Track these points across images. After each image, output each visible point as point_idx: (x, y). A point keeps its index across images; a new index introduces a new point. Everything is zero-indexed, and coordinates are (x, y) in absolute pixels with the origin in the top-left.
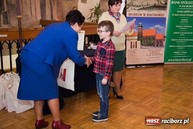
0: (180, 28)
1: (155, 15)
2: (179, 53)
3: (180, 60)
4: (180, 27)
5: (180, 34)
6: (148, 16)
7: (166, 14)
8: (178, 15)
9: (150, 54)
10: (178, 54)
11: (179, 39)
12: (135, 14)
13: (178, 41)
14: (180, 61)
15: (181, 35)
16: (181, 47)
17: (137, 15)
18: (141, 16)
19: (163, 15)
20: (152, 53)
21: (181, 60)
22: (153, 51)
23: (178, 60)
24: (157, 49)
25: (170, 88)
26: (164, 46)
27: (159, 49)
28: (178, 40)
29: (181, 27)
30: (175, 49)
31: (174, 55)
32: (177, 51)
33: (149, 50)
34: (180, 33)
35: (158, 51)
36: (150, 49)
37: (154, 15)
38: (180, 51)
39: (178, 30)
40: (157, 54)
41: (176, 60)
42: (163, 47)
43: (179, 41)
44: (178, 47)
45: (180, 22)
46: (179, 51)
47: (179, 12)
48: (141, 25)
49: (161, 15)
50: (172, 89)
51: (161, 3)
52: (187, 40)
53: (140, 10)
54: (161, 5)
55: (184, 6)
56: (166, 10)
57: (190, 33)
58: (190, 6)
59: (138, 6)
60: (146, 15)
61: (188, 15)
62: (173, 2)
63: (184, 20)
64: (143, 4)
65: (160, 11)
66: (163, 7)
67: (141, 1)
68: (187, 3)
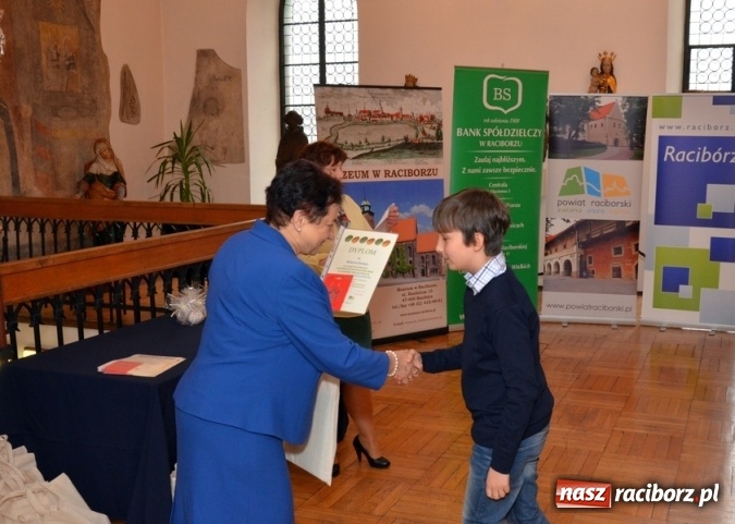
1: (411, 173)
6: (388, 179)
7: (443, 168)
8: (478, 171)
9: (404, 303)
17: (354, 175)
18: (365, 180)
19: (433, 171)
20: (408, 297)
22: (412, 291)
24: (423, 284)
26: (443, 272)
27: (430, 283)
33: (399, 290)
35: (426, 289)
36: (402, 287)
37: (407, 172)
40: (423, 301)
42: (441, 275)
47: (481, 161)
48: (367, 209)
49: (426, 173)
51: (424, 133)
52: (511, 247)
53: (360, 161)
54: (425, 141)
55: (494, 144)
56: (442, 156)
57: (518, 226)
58: (511, 143)
59: (353, 147)
60: (382, 174)
61: (506, 170)
62: (459, 132)
63: (498, 185)
64: (370, 141)
65: (425, 160)
66: (432, 147)
67: (364, 130)
68: (500, 133)
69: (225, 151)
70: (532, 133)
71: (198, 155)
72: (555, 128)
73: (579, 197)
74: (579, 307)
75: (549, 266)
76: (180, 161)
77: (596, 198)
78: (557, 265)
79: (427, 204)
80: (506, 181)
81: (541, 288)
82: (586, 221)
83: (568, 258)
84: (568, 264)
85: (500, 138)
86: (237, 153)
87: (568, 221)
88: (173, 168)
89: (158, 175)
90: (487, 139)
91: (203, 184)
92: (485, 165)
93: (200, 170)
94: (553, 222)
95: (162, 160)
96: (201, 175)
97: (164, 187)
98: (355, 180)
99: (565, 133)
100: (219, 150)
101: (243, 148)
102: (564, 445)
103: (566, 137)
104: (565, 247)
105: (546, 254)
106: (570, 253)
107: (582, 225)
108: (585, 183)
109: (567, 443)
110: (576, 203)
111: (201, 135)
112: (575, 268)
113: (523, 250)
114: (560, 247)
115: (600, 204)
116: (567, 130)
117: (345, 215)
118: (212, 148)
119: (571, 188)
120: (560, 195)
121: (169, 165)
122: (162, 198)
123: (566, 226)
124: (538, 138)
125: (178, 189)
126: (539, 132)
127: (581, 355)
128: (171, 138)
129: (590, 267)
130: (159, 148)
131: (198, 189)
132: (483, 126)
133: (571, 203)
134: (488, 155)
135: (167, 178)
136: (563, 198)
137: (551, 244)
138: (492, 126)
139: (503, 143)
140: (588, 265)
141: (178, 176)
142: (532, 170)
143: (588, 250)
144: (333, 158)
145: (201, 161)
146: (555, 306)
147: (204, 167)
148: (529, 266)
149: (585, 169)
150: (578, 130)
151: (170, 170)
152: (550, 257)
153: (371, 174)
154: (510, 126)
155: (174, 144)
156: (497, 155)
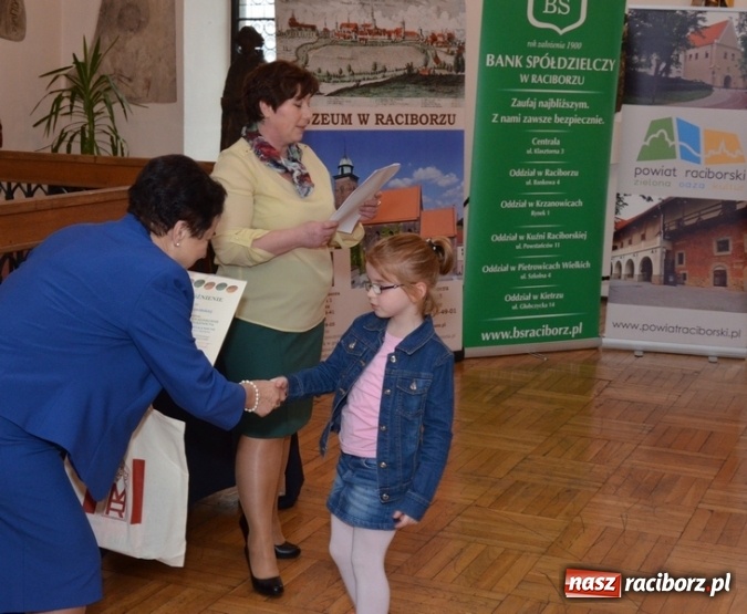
0: (528, 183)
1: (415, 119)
2: (527, 302)
3: (534, 333)
4: (527, 178)
5: (528, 209)
6: (381, 127)
7: (463, 113)
8: (517, 119)
10: (525, 307)
11: (524, 232)
12: (320, 118)
13: (522, 242)
14: (535, 340)
15: (533, 213)
16: (537, 272)
17: (329, 119)
18: (346, 127)
19: (450, 118)
21: (540, 333)
23: (524, 334)
25: (524, 483)
26: (459, 270)
28: (522, 238)
29: (532, 178)
30: (511, 282)
31: (507, 309)
32: (522, 292)
34: (531, 205)
37: (409, 117)
38: (534, 292)
39: (517, 189)
41: (517, 333)
42: (456, 273)
43: (526, 241)
44: (522, 272)
45: (529, 152)
46: (526, 292)
47: (521, 104)
48: (347, 170)
49: (439, 121)
50: (533, 485)
51: (436, 59)
52: (562, 236)
53: (340, 98)
54: (438, 72)
55: (542, 80)
56: (462, 95)
57: (574, 204)
58: (567, 80)
59: (329, 78)
60: (372, 120)
61: (558, 120)
62: (490, 60)
63: (545, 142)
64: (356, 69)
65: (437, 100)
66: (450, 82)
67: (347, 52)
68: (551, 63)
69: (148, 84)
70: (599, 65)
71: (109, 89)
72: (636, 58)
73: (668, 164)
74: (660, 328)
75: (619, 265)
76: (82, 97)
77: (693, 166)
78: (631, 264)
79: (438, 167)
80: (558, 136)
81: (605, 300)
82: (677, 199)
83: (648, 254)
84: (647, 263)
85: (550, 71)
86: (167, 88)
87: (650, 199)
88: (71, 107)
89: (49, 117)
90: (531, 72)
91: (115, 131)
92: (527, 112)
93: (111, 112)
94: (626, 200)
95: (56, 95)
96: (112, 118)
97: (58, 133)
98: (331, 127)
99: (650, 65)
100: (140, 82)
101: (175, 80)
102: (621, 527)
103: (651, 72)
104: (643, 238)
105: (615, 248)
106: (650, 247)
107: (671, 206)
108: (677, 143)
109: (625, 524)
110: (664, 172)
111: (113, 60)
112: (657, 270)
113: (581, 240)
114: (636, 237)
115: (698, 174)
116: (654, 62)
117: (307, 175)
118: (130, 80)
119: (656, 149)
120: (639, 159)
121: (66, 103)
122: (55, 150)
123: (645, 207)
124: (609, 72)
125: (78, 138)
126: (611, 64)
127: (659, 398)
128: (70, 62)
129: (681, 269)
130: (53, 76)
131: (107, 138)
132: (527, 53)
133: (655, 172)
134: (532, 96)
135: (63, 122)
136: (643, 164)
137: (623, 233)
138: (540, 52)
139: (555, 79)
140: (677, 266)
141: (78, 120)
142: (598, 121)
143: (677, 244)
144: (299, 88)
145: (111, 97)
146: (625, 326)
147: (117, 107)
148: (588, 265)
149: (679, 121)
150: (669, 62)
151: (68, 110)
152: (620, 252)
153: (355, 119)
154: (568, 53)
155: (73, 71)
156: (545, 97)
